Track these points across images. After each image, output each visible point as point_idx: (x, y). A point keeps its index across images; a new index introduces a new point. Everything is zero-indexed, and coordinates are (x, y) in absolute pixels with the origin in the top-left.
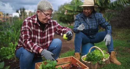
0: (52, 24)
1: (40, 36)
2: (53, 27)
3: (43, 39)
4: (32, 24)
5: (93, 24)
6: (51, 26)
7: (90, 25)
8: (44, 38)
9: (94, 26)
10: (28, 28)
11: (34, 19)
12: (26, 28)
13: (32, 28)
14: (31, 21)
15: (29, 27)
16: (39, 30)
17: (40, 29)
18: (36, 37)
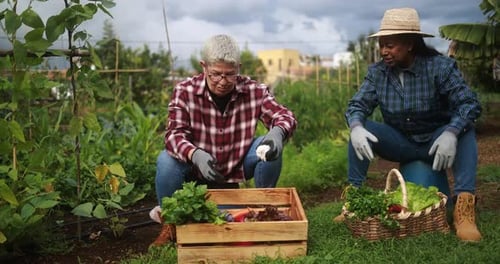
0: (252, 95)
1: (217, 127)
2: (253, 104)
3: (224, 135)
4: (191, 97)
5: (418, 94)
6: (248, 101)
7: (407, 96)
8: (226, 131)
9: (419, 102)
10: (178, 105)
11: (198, 83)
12: (174, 105)
13: (192, 105)
14: (190, 89)
15: (182, 103)
16: (213, 112)
17: (216, 109)
18: (203, 128)
